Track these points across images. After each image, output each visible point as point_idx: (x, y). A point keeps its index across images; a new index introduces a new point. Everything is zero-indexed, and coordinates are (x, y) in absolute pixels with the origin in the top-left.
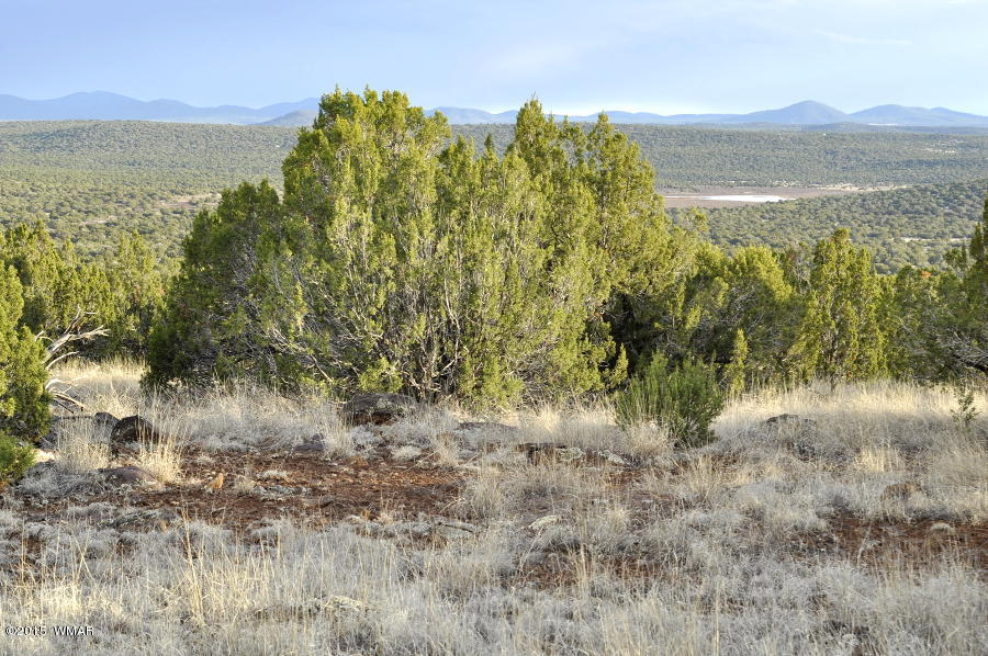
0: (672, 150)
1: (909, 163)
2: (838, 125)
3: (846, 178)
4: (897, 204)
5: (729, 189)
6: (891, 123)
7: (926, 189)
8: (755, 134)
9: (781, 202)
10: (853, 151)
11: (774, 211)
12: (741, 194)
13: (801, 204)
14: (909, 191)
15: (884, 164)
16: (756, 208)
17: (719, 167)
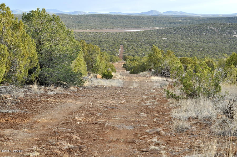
0: (121, 20)
1: (171, 23)
2: (159, 15)
3: (157, 26)
4: (165, 32)
5: (132, 28)
6: (170, 15)
7: (171, 28)
8: (139, 17)
9: (141, 31)
10: (160, 20)
11: (138, 33)
12: (134, 29)
13: (144, 32)
14: (168, 29)
15: (166, 23)
16: (134, 32)
17: (131, 24)
